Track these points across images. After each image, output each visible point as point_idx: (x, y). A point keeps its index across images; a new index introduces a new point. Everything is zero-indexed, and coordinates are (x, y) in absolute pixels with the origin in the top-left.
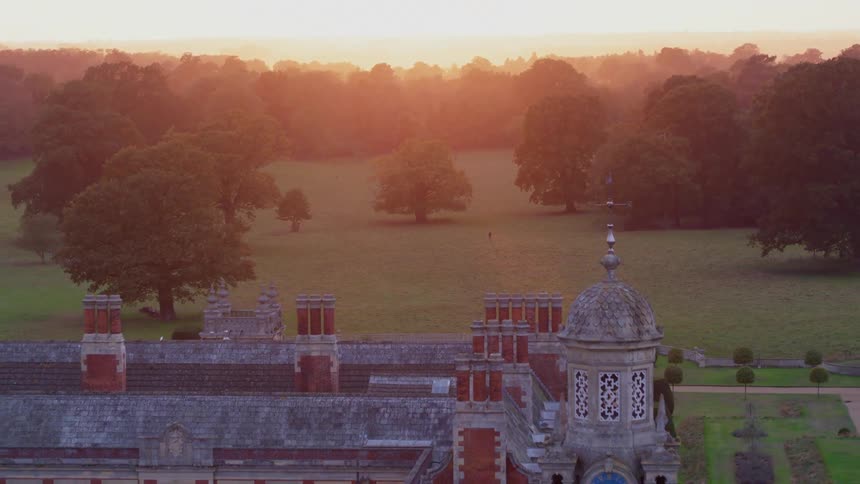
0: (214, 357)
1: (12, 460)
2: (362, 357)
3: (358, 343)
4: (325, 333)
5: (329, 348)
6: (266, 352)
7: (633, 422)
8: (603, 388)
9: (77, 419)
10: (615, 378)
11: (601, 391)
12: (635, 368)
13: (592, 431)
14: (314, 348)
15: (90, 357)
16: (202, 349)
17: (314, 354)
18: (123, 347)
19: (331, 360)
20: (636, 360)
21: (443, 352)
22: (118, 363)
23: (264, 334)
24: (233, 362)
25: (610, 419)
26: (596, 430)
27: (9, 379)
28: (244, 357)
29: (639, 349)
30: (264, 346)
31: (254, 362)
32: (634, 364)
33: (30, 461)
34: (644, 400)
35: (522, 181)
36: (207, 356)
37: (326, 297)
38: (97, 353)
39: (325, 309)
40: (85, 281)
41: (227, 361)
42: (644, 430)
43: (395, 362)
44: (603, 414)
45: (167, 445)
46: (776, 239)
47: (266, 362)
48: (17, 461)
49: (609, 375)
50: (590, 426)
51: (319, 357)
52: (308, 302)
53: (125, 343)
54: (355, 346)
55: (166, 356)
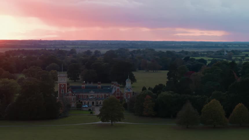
15: (82, 86)
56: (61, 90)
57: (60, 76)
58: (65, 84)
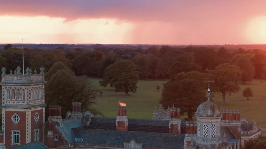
1: (93, 146)
4: (178, 118)
5: (178, 122)
7: (212, 138)
8: (204, 128)
9: (111, 137)
10: (207, 126)
11: (204, 129)
12: (212, 124)
13: (201, 139)
14: (174, 122)
15: (118, 122)
18: (127, 120)
19: (178, 125)
20: (212, 122)
22: (125, 124)
25: (206, 137)
26: (202, 139)
27: (100, 127)
29: (213, 119)
32: (212, 123)
33: (97, 147)
34: (215, 132)
38: (120, 121)
39: (177, 112)
42: (215, 140)
44: (204, 135)
45: (131, 145)
48: (95, 147)
49: (206, 125)
50: (201, 138)
51: (175, 125)
52: (173, 110)
56: (13, 131)
57: (6, 84)
58: (23, 110)
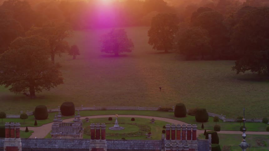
0: (57, 146)
2: (115, 146)
3: (114, 141)
4: (102, 139)
5: (103, 145)
6: (77, 143)
14: (97, 145)
16: (52, 142)
17: (97, 147)
18: (21, 143)
19: (104, 150)
21: (147, 145)
22: (18, 150)
23: (76, 134)
24: (64, 148)
28: (68, 146)
30: (76, 141)
31: (72, 148)
35: (150, 42)
36: (54, 145)
37: (103, 125)
38: (10, 146)
39: (102, 130)
40: (4, 84)
41: (62, 147)
43: (129, 149)
46: (242, 68)
47: (77, 148)
51: (99, 149)
52: (95, 127)
53: (22, 142)
54: (112, 142)
55: (38, 145)
